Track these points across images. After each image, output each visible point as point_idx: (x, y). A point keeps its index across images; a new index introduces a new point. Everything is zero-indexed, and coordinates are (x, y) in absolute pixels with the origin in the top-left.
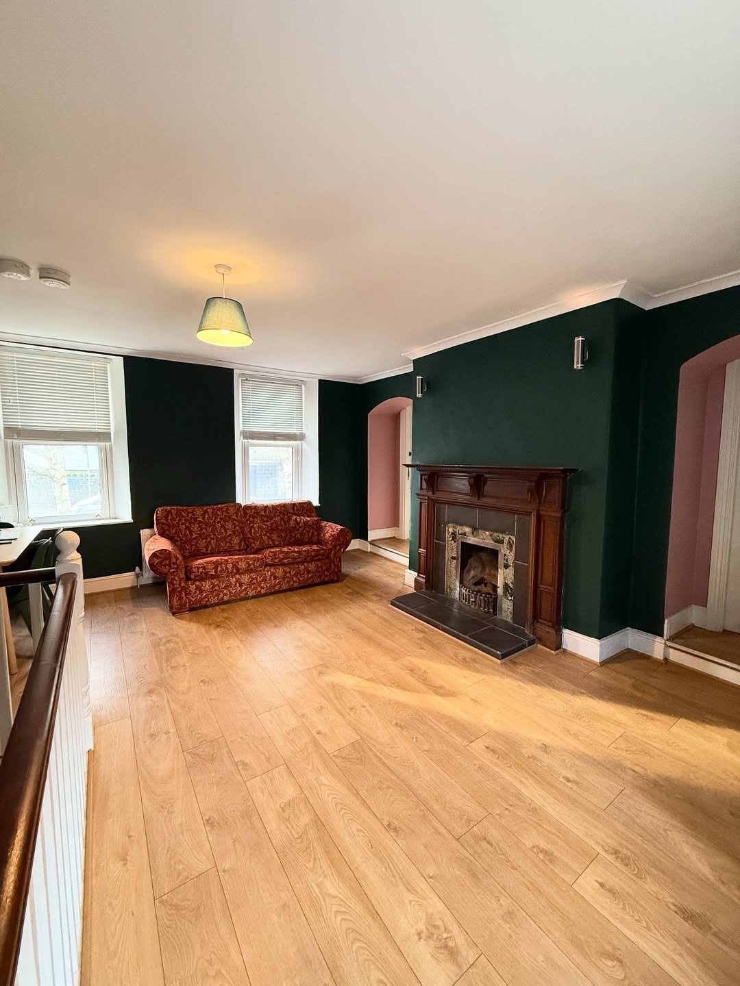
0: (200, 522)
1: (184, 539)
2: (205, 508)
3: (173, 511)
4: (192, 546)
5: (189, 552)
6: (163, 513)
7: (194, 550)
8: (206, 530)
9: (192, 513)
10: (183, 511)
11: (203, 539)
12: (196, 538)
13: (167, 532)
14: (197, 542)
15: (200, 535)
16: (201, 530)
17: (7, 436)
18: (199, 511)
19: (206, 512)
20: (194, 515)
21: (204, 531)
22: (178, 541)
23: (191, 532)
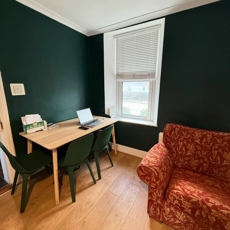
0: (197, 144)
1: (180, 153)
2: (205, 133)
3: (176, 128)
4: (184, 161)
5: (181, 165)
6: (169, 128)
7: (186, 165)
8: (201, 153)
9: (192, 134)
10: (184, 130)
11: (196, 159)
12: (189, 156)
13: (168, 144)
14: (190, 160)
15: (194, 155)
16: (196, 150)
17: (117, 78)
18: (198, 134)
19: (205, 136)
20: (193, 137)
21: (199, 152)
22: (174, 153)
23: (187, 150)
